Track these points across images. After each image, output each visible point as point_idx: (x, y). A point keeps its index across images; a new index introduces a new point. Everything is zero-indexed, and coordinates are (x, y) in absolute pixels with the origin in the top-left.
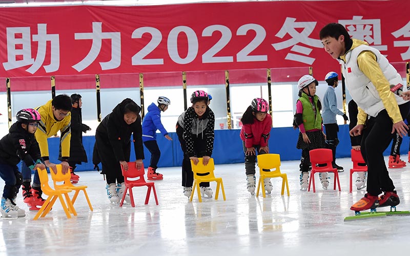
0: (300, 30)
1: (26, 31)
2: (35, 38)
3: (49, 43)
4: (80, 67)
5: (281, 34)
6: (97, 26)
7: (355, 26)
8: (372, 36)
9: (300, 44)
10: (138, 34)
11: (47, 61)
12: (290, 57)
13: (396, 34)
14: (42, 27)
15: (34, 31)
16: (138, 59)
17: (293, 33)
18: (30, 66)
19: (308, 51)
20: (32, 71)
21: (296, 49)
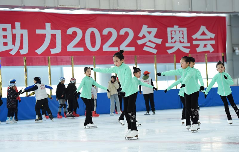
0: (150, 33)
1: (8, 26)
2: (14, 31)
3: (22, 35)
4: (40, 51)
5: (140, 35)
6: (48, 25)
7: (175, 31)
8: (183, 38)
9: (150, 41)
10: (70, 31)
11: (21, 47)
12: (145, 49)
13: (194, 37)
14: (18, 25)
15: (13, 27)
16: (70, 48)
17: (147, 35)
18: (11, 50)
19: (154, 45)
20: (13, 53)
21: (148, 44)
